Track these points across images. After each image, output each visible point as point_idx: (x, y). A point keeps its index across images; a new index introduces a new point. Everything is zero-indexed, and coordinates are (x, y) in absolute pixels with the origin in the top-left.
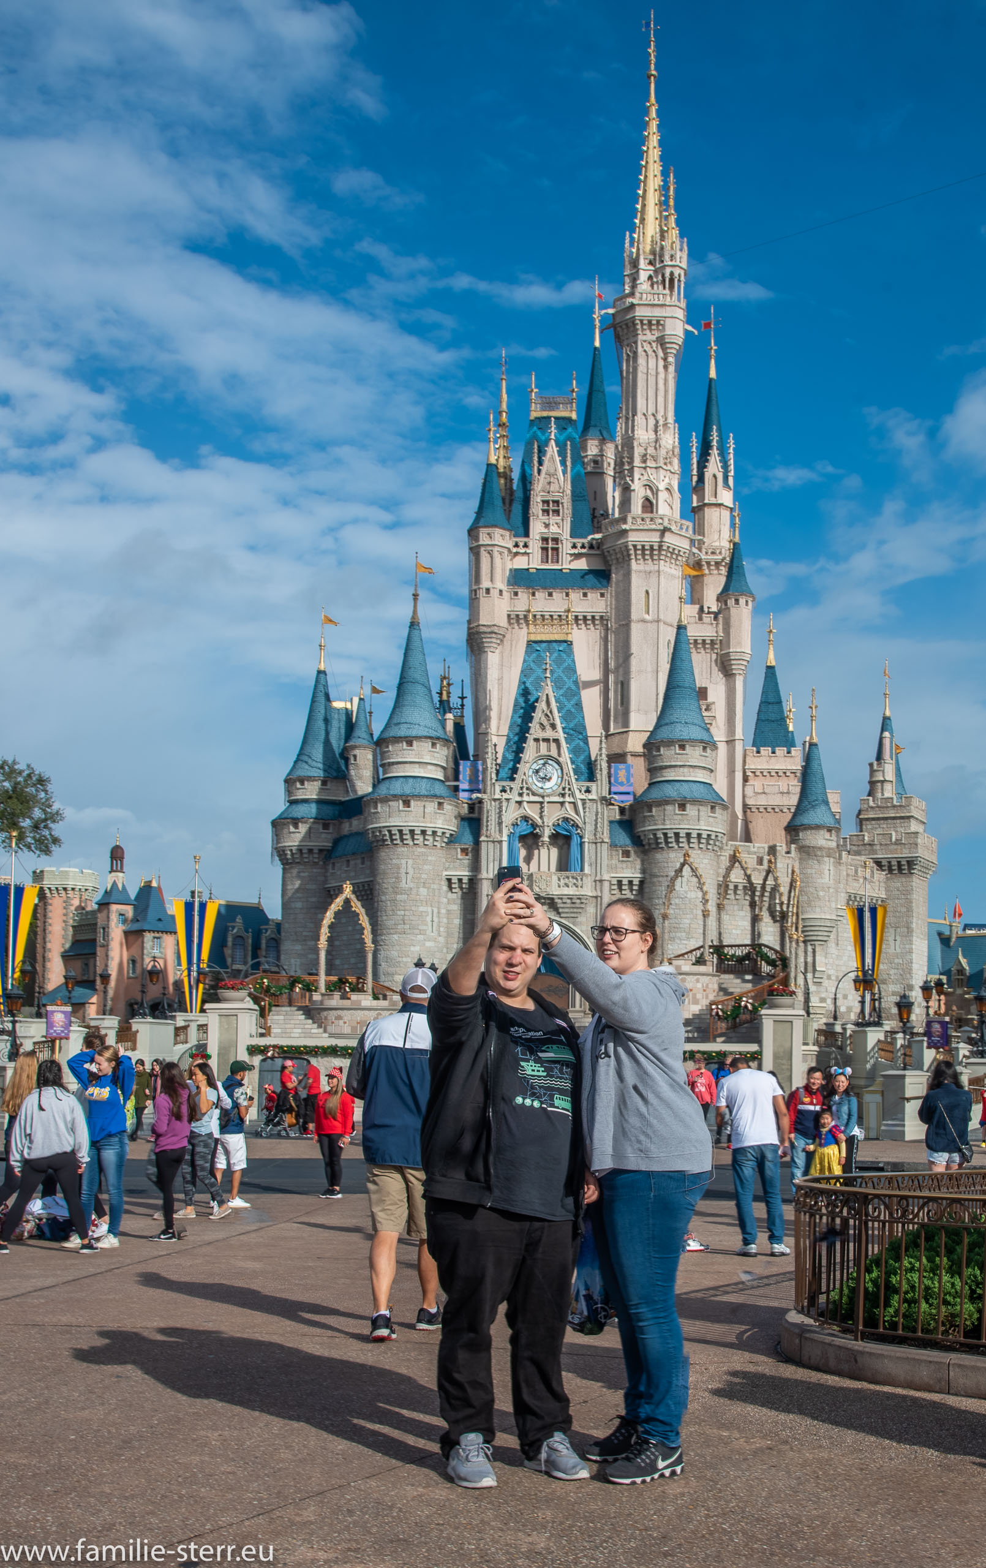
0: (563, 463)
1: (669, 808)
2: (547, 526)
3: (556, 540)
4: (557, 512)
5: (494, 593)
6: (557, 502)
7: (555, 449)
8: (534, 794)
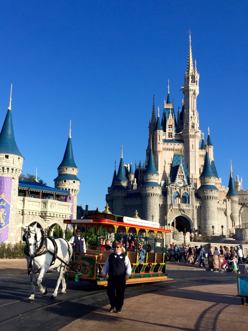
0: (173, 117)
1: (209, 191)
2: (169, 130)
3: (171, 133)
4: (172, 127)
5: (160, 143)
6: (171, 125)
7: (171, 115)
8: (179, 187)
